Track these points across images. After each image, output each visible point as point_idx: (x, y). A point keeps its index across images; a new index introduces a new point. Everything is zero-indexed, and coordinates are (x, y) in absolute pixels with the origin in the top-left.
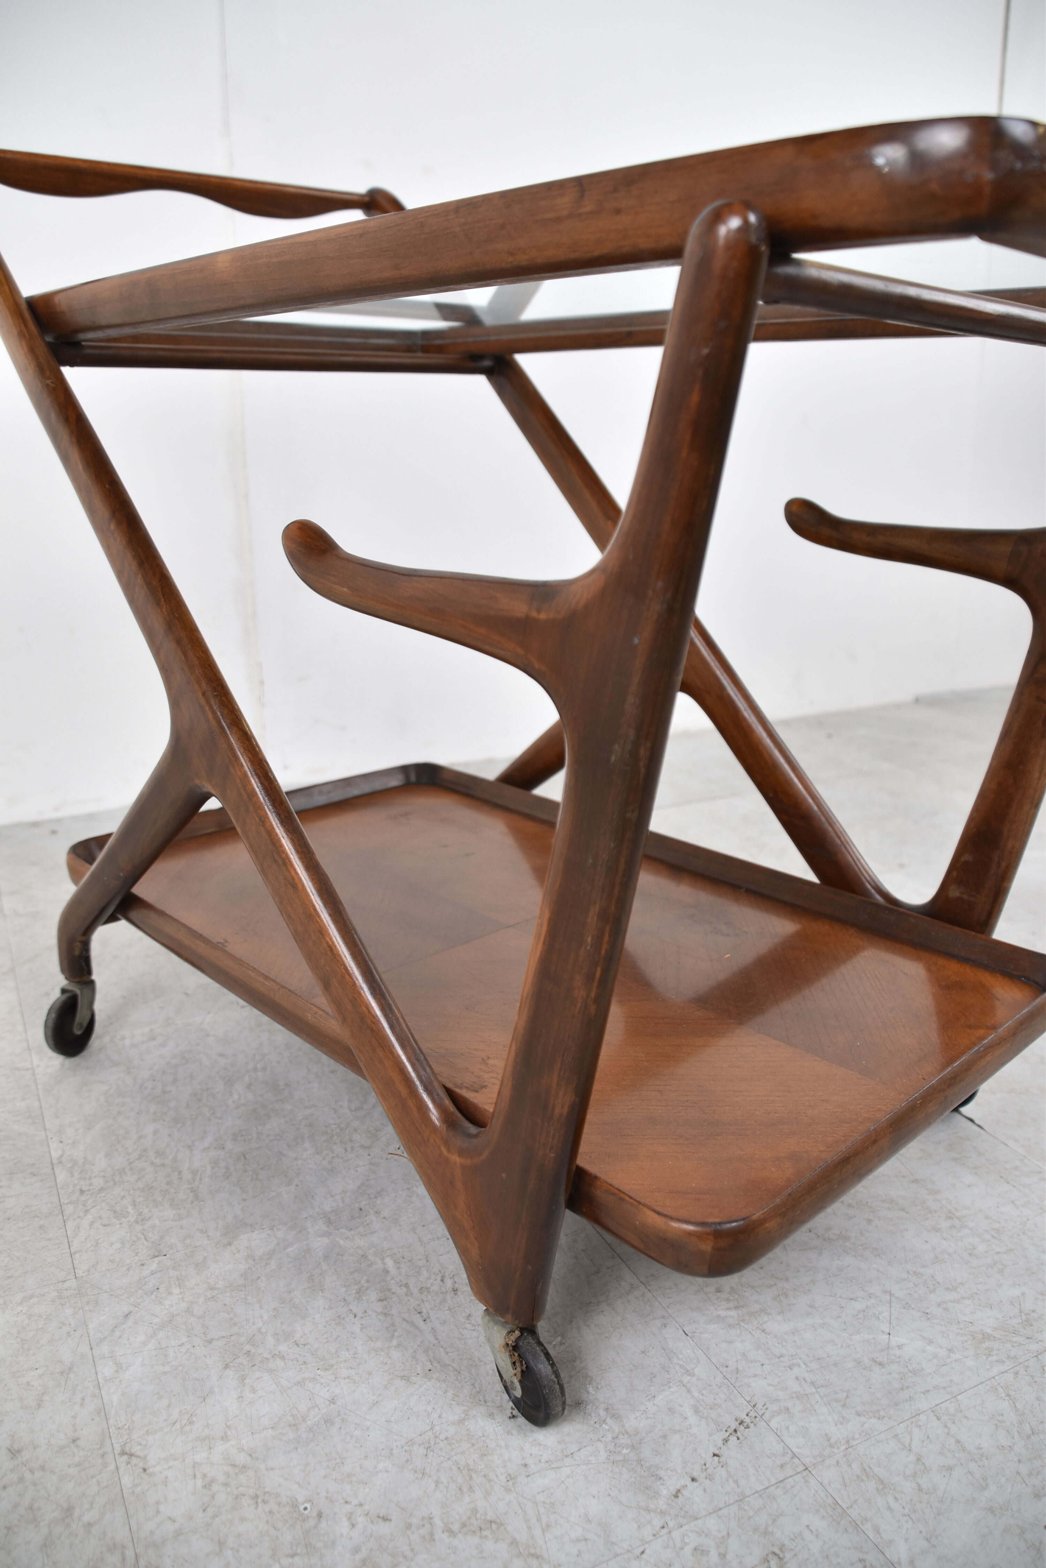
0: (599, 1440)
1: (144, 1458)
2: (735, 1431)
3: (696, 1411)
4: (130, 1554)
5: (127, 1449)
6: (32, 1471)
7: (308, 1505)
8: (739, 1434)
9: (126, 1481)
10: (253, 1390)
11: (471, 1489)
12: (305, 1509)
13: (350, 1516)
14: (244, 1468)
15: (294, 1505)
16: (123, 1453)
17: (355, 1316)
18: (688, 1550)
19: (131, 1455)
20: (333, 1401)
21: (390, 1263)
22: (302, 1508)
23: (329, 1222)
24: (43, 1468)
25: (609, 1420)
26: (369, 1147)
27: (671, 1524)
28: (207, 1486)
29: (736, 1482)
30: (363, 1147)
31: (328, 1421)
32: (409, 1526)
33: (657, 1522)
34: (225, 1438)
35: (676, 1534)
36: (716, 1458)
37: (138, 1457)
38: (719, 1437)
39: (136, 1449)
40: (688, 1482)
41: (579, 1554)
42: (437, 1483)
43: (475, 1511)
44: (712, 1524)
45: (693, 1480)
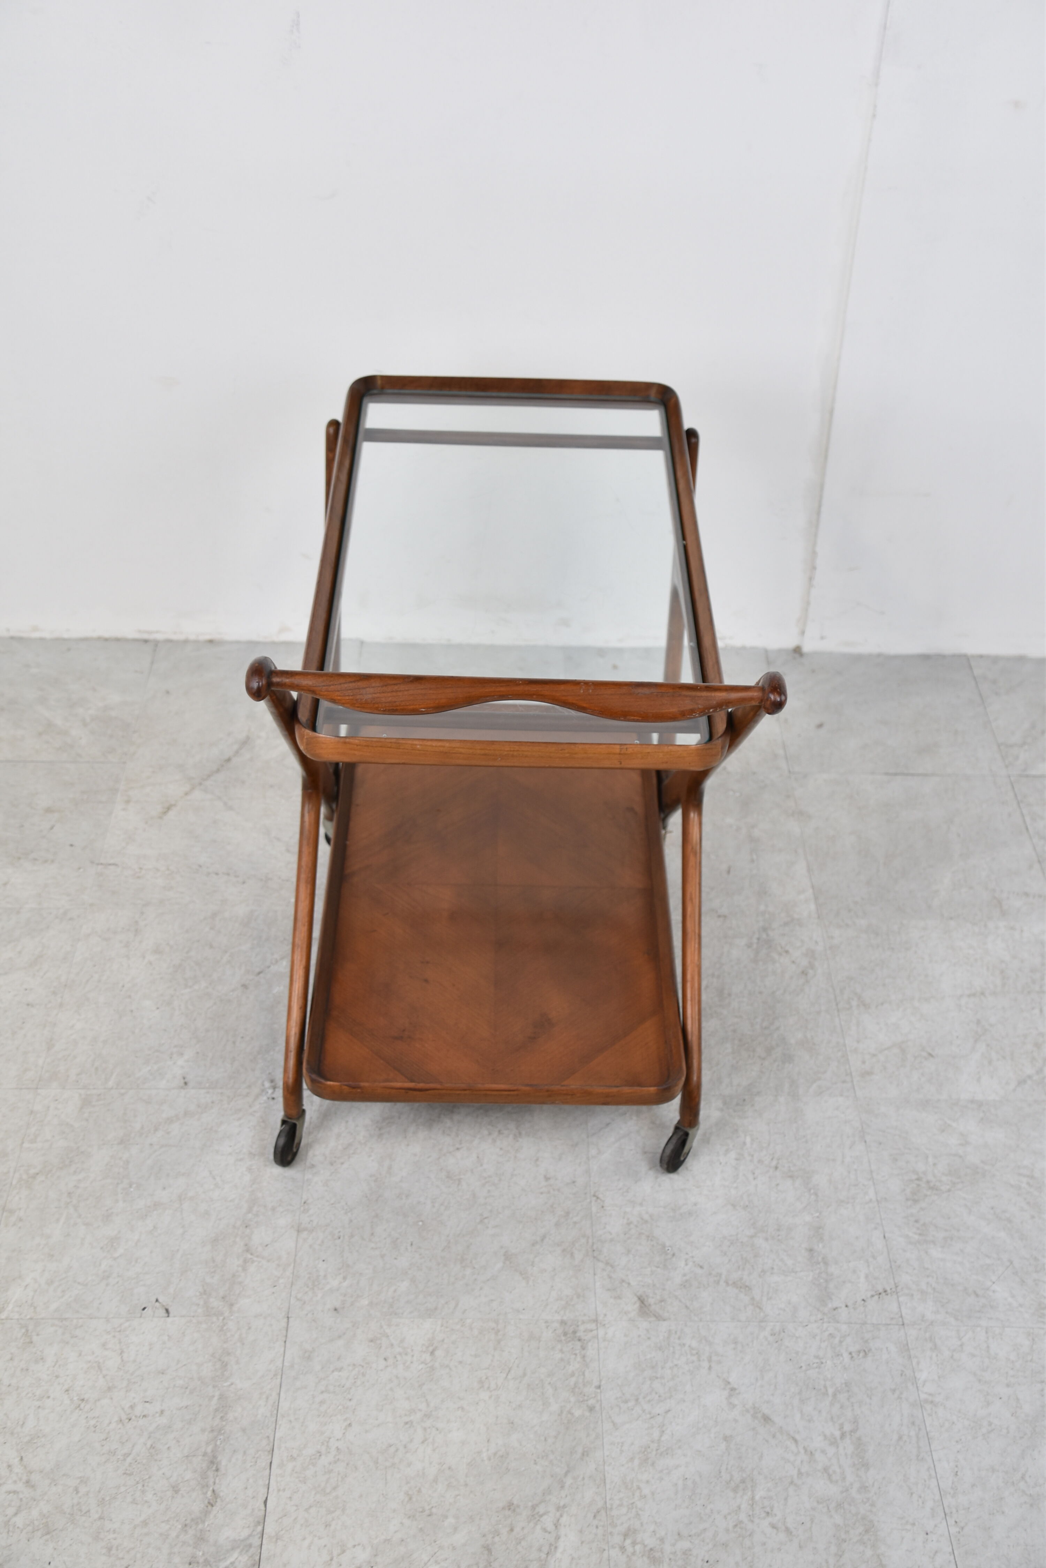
0: (812, 1271)
1: (603, 1201)
2: (880, 1294)
3: (867, 1277)
4: (590, 1241)
5: (597, 1194)
6: (554, 1190)
7: (670, 1248)
8: (881, 1296)
9: (594, 1209)
10: (660, 1186)
11: (743, 1269)
12: (668, 1250)
13: (686, 1260)
14: (646, 1222)
15: (664, 1246)
16: (594, 1196)
17: (721, 1163)
18: (827, 1333)
19: (598, 1198)
20: (695, 1204)
21: (748, 1139)
22: (667, 1249)
23: (725, 1103)
24: (558, 1190)
25: (822, 1264)
26: (764, 1059)
27: (826, 1320)
28: (629, 1224)
29: (866, 1316)
30: (759, 1057)
31: (690, 1214)
32: (710, 1274)
33: (820, 1316)
34: (641, 1204)
35: (825, 1325)
36: (863, 1302)
37: (601, 1200)
38: (869, 1294)
39: (600, 1196)
40: (844, 1306)
41: (779, 1314)
42: (730, 1260)
43: (741, 1279)
44: (844, 1327)
45: (847, 1306)
